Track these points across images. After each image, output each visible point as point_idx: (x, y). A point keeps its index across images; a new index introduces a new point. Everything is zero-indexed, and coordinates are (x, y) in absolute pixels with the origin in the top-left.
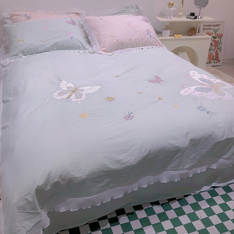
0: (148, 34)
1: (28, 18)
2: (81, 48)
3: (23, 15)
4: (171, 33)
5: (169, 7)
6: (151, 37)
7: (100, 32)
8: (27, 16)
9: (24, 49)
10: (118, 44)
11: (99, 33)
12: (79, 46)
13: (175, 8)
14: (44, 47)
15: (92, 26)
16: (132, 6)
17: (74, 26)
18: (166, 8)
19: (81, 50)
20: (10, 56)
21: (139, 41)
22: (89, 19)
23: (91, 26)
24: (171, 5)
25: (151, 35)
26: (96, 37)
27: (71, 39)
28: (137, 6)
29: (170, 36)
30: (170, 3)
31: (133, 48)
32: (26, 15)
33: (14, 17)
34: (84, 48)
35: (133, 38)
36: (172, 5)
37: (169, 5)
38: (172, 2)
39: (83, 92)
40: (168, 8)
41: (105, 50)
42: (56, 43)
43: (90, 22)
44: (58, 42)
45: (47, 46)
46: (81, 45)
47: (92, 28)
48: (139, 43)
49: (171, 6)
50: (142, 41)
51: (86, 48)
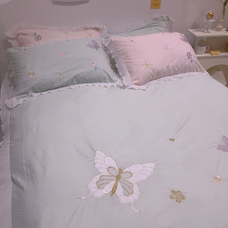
0: (188, 58)
1: (38, 38)
2: (108, 80)
3: (32, 34)
5: (208, 19)
6: (192, 61)
7: (131, 59)
8: (37, 36)
9: (35, 85)
10: (153, 74)
11: (129, 60)
12: (104, 78)
14: (62, 82)
15: (121, 51)
16: (162, 17)
17: (97, 50)
19: (107, 82)
20: (17, 93)
21: (178, 68)
22: (115, 41)
23: (118, 51)
25: (193, 59)
26: (126, 65)
27: (96, 69)
28: (167, 17)
30: (209, 14)
31: (170, 76)
32: (35, 34)
33: (20, 37)
34: (111, 81)
35: (171, 65)
36: (212, 16)
37: (207, 17)
39: (131, 179)
41: (138, 83)
42: (76, 76)
43: (118, 45)
44: (79, 74)
45: (65, 80)
46: (107, 77)
47: (120, 52)
48: (177, 70)
49: (210, 18)
50: (181, 67)
51: (113, 80)
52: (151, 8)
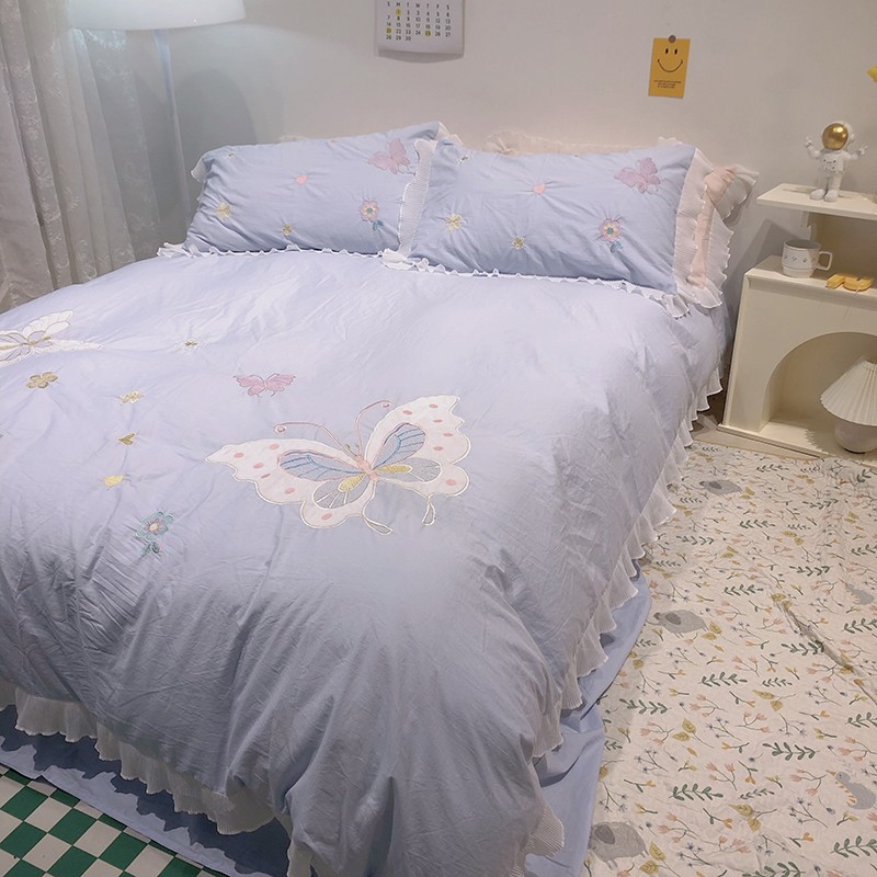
4: (823, 260)
13: (855, 156)
18: (809, 153)
24: (832, 140)
29: (816, 274)
36: (841, 139)
38: (840, 130)
40: (817, 153)
49: (835, 146)
52: (649, 95)
